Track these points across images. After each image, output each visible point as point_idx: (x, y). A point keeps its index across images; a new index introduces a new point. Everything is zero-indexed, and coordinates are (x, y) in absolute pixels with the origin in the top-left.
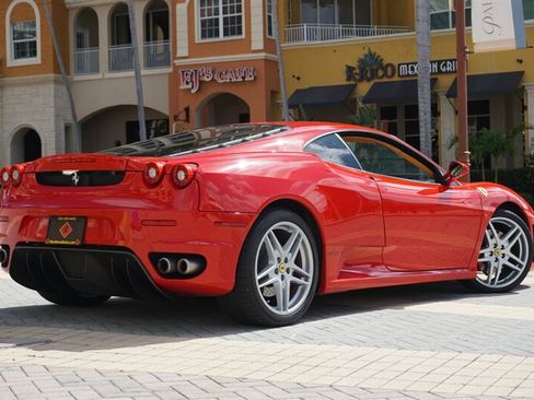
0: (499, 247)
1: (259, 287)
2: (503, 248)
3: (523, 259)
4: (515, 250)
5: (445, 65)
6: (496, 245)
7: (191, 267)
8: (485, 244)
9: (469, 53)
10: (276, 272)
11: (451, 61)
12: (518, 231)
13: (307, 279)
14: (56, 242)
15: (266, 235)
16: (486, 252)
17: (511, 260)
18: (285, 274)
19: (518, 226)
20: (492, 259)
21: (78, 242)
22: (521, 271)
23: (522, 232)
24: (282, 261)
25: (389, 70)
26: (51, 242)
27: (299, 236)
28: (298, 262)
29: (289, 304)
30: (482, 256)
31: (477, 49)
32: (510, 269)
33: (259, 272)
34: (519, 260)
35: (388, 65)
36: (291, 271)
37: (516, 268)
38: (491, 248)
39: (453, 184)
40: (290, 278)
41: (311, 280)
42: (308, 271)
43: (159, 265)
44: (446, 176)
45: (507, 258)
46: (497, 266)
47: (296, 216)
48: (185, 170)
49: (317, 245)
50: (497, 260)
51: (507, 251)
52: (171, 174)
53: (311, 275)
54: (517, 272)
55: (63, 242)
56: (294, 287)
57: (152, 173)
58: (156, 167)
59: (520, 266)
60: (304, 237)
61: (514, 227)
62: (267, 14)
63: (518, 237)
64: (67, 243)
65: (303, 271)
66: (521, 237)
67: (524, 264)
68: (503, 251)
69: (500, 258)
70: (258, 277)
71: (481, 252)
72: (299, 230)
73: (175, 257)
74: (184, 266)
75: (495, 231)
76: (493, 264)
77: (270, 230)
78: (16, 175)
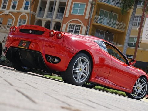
0: (139, 87)
1: (73, 72)
2: (140, 87)
3: (145, 92)
4: (143, 89)
5: (129, 56)
6: (138, 86)
7: (56, 60)
8: (135, 85)
9: (140, 42)
10: (79, 70)
11: (131, 55)
12: (145, 84)
13: (86, 75)
14: (21, 47)
15: (78, 59)
16: (135, 87)
17: (141, 91)
18: (81, 71)
19: (145, 83)
20: (136, 90)
21: (27, 48)
22: (144, 95)
23: (146, 84)
24: (81, 68)
25: (114, 54)
26: (19, 47)
27: (87, 62)
28: (85, 69)
29: (80, 80)
30: (134, 88)
31: (142, 42)
32: (141, 94)
33: (74, 68)
34: (144, 92)
35: (114, 53)
36: (83, 71)
37: (143, 94)
38: (137, 87)
39: (131, 65)
40: (82, 73)
41: (87, 76)
42: (87, 73)
43: (47, 58)
44: (129, 63)
45: (140, 90)
46: (137, 92)
47: (88, 57)
48: (61, 34)
49: (91, 67)
50: (138, 90)
51: (141, 89)
52: (57, 35)
53: (88, 74)
54: (142, 95)
55: (23, 47)
56: (82, 76)
57: (52, 33)
58: (53, 32)
59: (144, 94)
60: (88, 63)
61: (144, 82)
62: (87, 29)
63: (145, 86)
64: (24, 48)
65: (86, 72)
66: (146, 86)
67: (145, 93)
68: (140, 88)
69: (139, 90)
70: (74, 69)
71: (134, 87)
72: (88, 61)
73: (52, 57)
74: (54, 60)
75: (139, 82)
76: (136, 91)
77: (80, 58)
78: (14, 29)
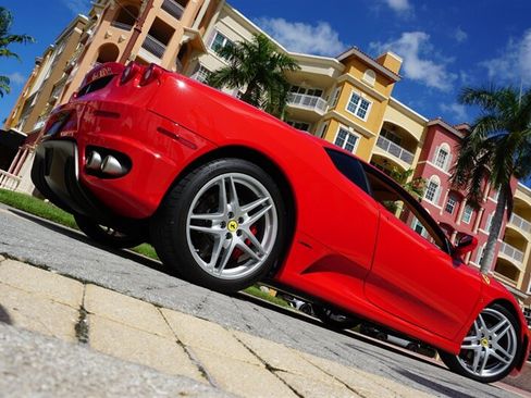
0: (487, 337)
1: (190, 226)
2: (491, 338)
3: (510, 353)
4: (503, 342)
6: (483, 335)
12: (507, 324)
13: (261, 255)
15: (221, 178)
16: (473, 339)
17: (498, 352)
18: (234, 234)
19: (506, 320)
20: (479, 348)
22: (508, 364)
23: (510, 325)
24: (234, 218)
27: (268, 202)
30: (468, 343)
32: (497, 361)
34: (506, 353)
36: (243, 235)
37: (503, 360)
38: (478, 337)
40: (238, 242)
41: (265, 257)
42: (266, 247)
45: (494, 349)
46: (483, 355)
51: (495, 342)
53: (267, 252)
54: (504, 364)
59: (508, 359)
60: (272, 207)
61: (502, 320)
63: (506, 330)
67: (512, 358)
68: (491, 342)
70: (193, 217)
71: (467, 339)
72: (269, 198)
75: (484, 324)
76: (480, 353)
77: (231, 176)
